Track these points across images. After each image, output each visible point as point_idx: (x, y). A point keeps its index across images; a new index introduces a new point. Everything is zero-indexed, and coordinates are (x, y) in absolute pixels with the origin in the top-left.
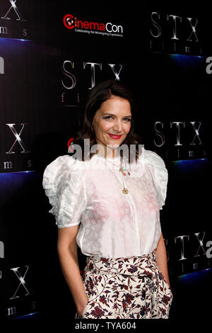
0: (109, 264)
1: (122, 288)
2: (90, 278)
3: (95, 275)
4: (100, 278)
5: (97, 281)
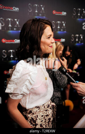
0: (40, 108)
1: (47, 117)
2: (32, 118)
3: (34, 116)
4: (37, 116)
5: (36, 118)
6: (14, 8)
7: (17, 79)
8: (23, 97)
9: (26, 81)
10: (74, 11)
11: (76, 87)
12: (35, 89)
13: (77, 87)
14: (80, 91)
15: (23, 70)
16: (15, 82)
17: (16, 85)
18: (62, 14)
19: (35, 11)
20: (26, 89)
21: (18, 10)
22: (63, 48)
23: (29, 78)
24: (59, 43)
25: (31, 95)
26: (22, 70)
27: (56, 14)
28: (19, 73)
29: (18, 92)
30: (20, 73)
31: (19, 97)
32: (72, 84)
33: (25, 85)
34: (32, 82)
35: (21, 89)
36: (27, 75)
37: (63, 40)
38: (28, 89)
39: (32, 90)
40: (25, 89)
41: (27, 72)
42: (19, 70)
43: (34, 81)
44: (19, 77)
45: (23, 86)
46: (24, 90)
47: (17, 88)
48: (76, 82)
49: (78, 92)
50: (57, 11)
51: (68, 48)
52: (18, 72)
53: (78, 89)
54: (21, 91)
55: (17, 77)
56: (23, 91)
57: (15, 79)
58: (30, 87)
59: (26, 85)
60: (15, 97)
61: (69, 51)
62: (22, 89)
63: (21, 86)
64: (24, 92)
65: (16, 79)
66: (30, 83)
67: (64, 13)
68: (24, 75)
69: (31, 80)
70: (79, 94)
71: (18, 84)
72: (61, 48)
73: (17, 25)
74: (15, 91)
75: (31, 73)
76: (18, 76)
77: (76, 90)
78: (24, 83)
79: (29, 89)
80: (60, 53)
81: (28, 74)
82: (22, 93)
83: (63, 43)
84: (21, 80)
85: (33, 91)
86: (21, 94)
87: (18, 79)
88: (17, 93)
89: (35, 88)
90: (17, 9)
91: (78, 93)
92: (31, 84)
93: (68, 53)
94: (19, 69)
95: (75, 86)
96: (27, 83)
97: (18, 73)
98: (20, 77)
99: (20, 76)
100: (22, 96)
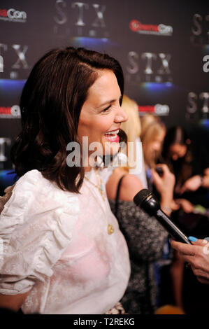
6: (12, 13)
7: (15, 230)
8: (34, 286)
9: (44, 234)
10: (196, 22)
11: (188, 257)
12: (71, 263)
13: (193, 254)
14: (203, 269)
15: (37, 199)
16: (9, 237)
17: (10, 247)
18: (158, 31)
19: (77, 21)
20: (43, 261)
21: (22, 19)
22: (161, 134)
23: (53, 226)
24: (150, 119)
25: (58, 282)
26: (31, 200)
27: (142, 32)
28: (21, 208)
29: (17, 270)
30: (26, 208)
31: (23, 287)
32: (177, 246)
33: (42, 249)
34: (61, 238)
35: (27, 260)
36: (49, 217)
37: (162, 109)
38: (50, 262)
39: (60, 267)
40: (40, 262)
41: (48, 208)
42: (24, 201)
43: (70, 235)
44: (22, 221)
45: (36, 250)
46: (38, 263)
47: (15, 258)
48: (190, 241)
49: (196, 272)
50: (143, 21)
51: (179, 134)
52: (19, 206)
53: (197, 262)
54: (26, 266)
55: (17, 222)
56: (32, 267)
57: (7, 228)
58: (56, 254)
59: (44, 248)
60: (9, 286)
61: (183, 142)
62: (31, 259)
63: (26, 251)
64: (35, 271)
65: (13, 229)
66: (55, 243)
67: (166, 30)
68: (38, 214)
69: (58, 231)
70: (199, 280)
71: (18, 243)
72: (155, 133)
73: (21, 63)
74: (9, 266)
75: (59, 211)
76: (18, 219)
77: (189, 266)
78: (37, 240)
79: (54, 261)
80: (156, 151)
81: (52, 213)
82: (30, 272)
83: (162, 119)
84: (28, 232)
85: (64, 269)
86: (27, 278)
87: (17, 227)
88: (13, 272)
89: (71, 259)
90: (20, 15)
91: (195, 277)
92: (59, 245)
93: (180, 150)
94: (23, 198)
95: (184, 254)
96: (46, 241)
97: (18, 210)
98: (26, 223)
99: (24, 220)
100: (31, 283)
